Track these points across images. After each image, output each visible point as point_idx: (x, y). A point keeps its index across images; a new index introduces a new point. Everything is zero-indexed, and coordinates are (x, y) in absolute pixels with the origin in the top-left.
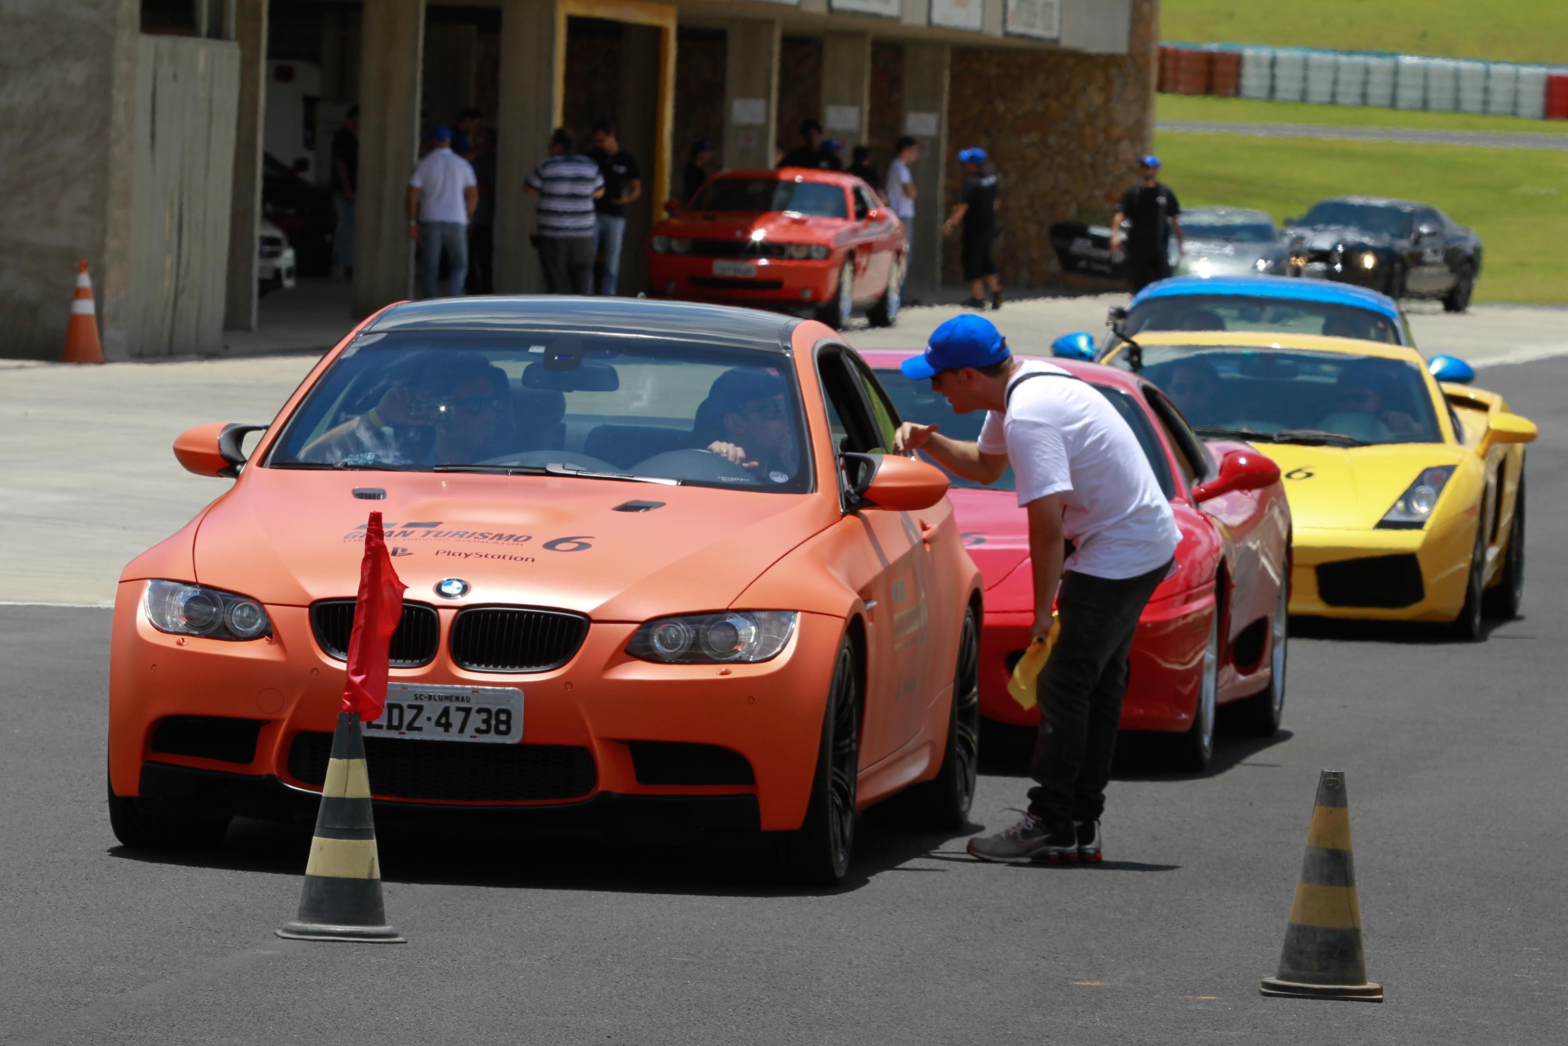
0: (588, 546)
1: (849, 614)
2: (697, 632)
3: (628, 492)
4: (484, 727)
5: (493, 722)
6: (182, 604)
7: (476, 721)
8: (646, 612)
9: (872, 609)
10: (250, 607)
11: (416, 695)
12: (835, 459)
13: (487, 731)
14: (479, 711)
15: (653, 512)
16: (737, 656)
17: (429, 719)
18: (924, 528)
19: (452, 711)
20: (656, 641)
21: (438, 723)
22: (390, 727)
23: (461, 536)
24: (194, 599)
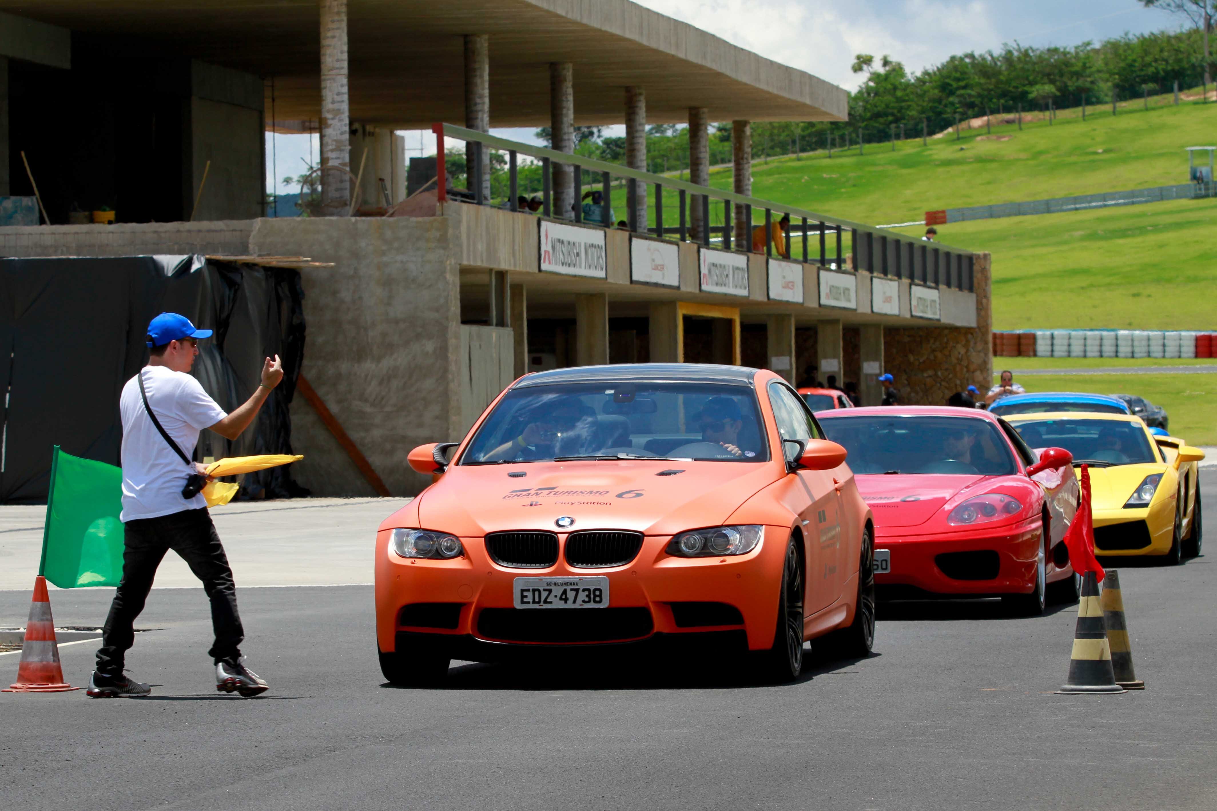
0: (641, 495)
1: (792, 526)
2: (706, 539)
3: (664, 466)
4: (587, 599)
5: (592, 596)
6: (413, 541)
7: (582, 596)
8: (676, 529)
9: (806, 525)
10: (451, 540)
11: (547, 583)
12: (781, 443)
13: (589, 602)
14: (584, 590)
15: (677, 475)
16: (729, 552)
17: (556, 596)
18: (836, 482)
19: (568, 591)
20: (682, 545)
21: (561, 599)
22: (534, 602)
23: (569, 493)
24: (419, 538)
